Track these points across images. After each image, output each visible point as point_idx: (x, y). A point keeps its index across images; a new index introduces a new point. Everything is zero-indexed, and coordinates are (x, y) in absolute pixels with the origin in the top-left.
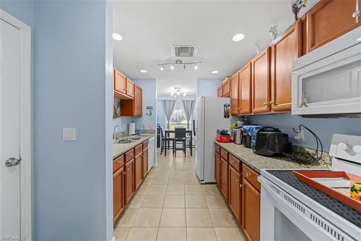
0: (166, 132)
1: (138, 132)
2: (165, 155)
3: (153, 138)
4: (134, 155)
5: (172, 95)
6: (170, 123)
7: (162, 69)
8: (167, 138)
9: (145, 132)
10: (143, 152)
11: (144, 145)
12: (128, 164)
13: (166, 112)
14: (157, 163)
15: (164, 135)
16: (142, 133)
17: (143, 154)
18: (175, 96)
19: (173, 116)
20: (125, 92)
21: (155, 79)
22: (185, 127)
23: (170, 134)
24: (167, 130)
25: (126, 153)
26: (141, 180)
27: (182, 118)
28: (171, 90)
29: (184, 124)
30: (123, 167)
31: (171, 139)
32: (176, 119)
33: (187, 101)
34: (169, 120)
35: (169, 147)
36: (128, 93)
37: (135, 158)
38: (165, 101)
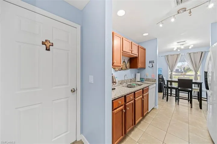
0: (168, 81)
1: (142, 80)
2: (167, 101)
3: (155, 85)
4: (134, 97)
5: (175, 50)
6: (173, 73)
7: (161, 25)
8: (169, 86)
9: (148, 80)
10: (143, 96)
11: (144, 91)
12: (128, 104)
13: (168, 65)
14: (158, 106)
15: (166, 83)
16: (145, 81)
17: (143, 98)
18: (179, 50)
19: (176, 68)
20: (130, 52)
21: (157, 38)
22: (192, 78)
23: (173, 83)
24: (170, 80)
25: (126, 96)
26: (141, 118)
27: (189, 70)
28: (175, 46)
29: (190, 75)
30: (123, 106)
31: (174, 88)
32: (181, 70)
33: (194, 53)
34: (172, 71)
35: (171, 94)
36: (133, 53)
37: (135, 100)
38: (167, 56)
